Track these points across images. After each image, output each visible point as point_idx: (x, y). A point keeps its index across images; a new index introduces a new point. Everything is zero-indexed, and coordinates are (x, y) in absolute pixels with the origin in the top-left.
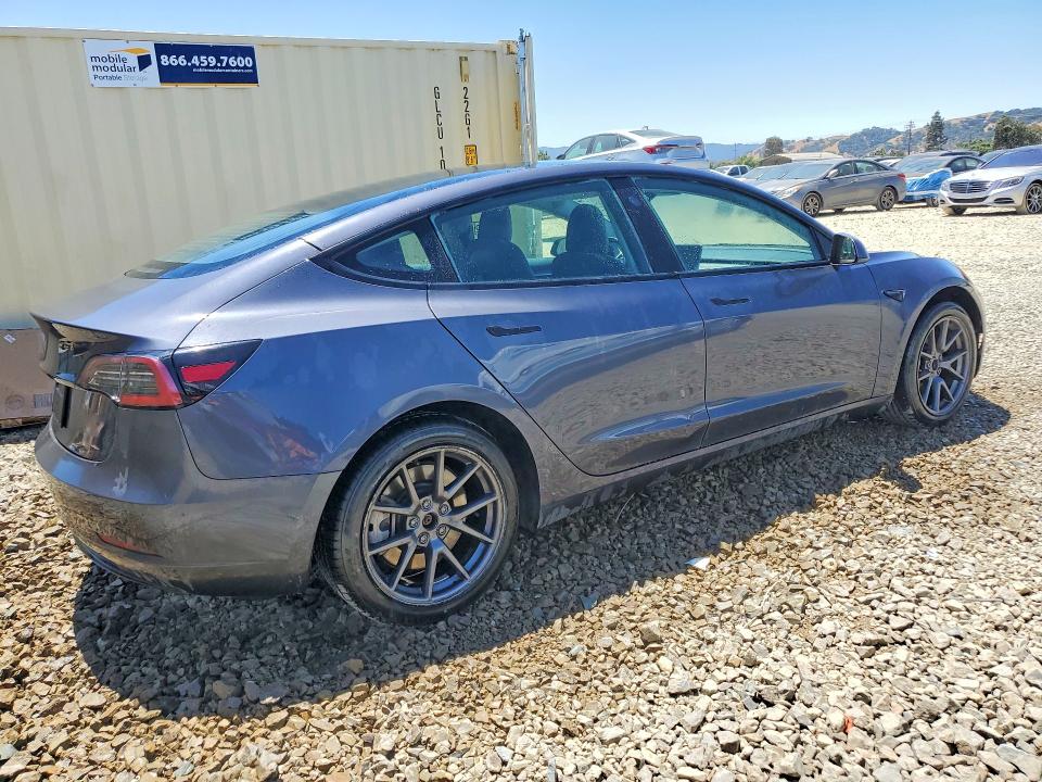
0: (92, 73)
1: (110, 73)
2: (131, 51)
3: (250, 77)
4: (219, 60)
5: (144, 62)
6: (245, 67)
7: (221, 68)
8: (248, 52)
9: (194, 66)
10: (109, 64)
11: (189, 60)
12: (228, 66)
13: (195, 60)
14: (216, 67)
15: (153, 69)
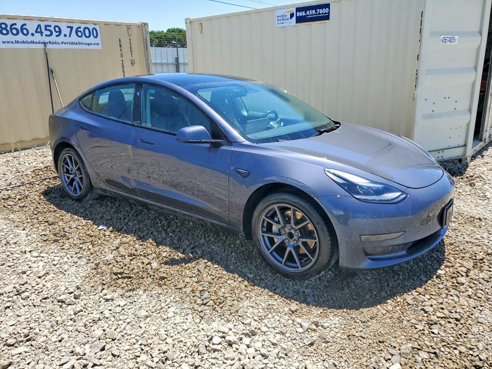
0: (277, 22)
1: (282, 22)
2: (288, 12)
3: (326, 17)
4: (316, 12)
5: (292, 15)
6: (326, 13)
7: (317, 14)
8: (327, 6)
9: (307, 15)
10: (282, 18)
11: (306, 13)
12: (319, 14)
13: (308, 13)
14: (315, 14)
15: (294, 18)
